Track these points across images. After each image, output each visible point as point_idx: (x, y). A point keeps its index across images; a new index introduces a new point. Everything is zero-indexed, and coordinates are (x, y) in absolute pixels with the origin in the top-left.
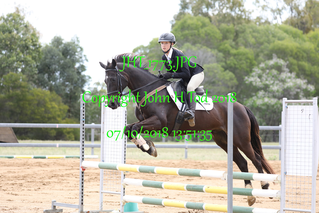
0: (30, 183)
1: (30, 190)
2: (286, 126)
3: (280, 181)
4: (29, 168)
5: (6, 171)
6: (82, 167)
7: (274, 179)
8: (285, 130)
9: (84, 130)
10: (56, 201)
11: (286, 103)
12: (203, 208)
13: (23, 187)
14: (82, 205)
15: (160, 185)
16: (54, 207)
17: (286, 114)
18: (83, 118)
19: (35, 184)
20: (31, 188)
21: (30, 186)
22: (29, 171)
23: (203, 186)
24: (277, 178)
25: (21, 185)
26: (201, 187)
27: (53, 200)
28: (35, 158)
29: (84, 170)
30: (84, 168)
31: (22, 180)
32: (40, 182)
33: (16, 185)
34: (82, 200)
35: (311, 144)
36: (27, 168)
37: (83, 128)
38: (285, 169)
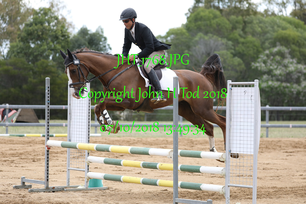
0: (22, 160)
1: (17, 167)
2: (230, 107)
3: (225, 159)
4: (31, 145)
5: (8, 149)
6: (47, 146)
7: (220, 157)
8: (230, 111)
9: (49, 112)
10: (25, 178)
11: (230, 85)
12: (157, 184)
13: (13, 164)
14: (48, 181)
15: (119, 162)
17: (231, 96)
18: (48, 100)
19: (25, 161)
20: (19, 165)
21: (20, 163)
22: (29, 149)
23: (157, 164)
24: (222, 156)
25: (12, 162)
26: (155, 165)
27: (22, 177)
28: (44, 136)
29: (49, 148)
30: (49, 147)
31: (16, 156)
32: (32, 158)
33: (7, 162)
34: (48, 177)
35: (253, 124)
36: (30, 145)
37: (48, 110)
38: (230, 147)
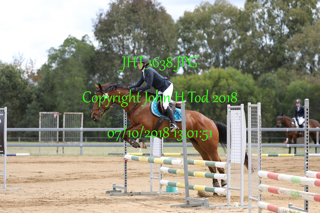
11: (229, 108)
12: (194, 188)
16: (114, 189)
17: (230, 117)
18: (125, 122)
26: (193, 173)
28: (269, 156)
29: (126, 161)
38: (230, 158)
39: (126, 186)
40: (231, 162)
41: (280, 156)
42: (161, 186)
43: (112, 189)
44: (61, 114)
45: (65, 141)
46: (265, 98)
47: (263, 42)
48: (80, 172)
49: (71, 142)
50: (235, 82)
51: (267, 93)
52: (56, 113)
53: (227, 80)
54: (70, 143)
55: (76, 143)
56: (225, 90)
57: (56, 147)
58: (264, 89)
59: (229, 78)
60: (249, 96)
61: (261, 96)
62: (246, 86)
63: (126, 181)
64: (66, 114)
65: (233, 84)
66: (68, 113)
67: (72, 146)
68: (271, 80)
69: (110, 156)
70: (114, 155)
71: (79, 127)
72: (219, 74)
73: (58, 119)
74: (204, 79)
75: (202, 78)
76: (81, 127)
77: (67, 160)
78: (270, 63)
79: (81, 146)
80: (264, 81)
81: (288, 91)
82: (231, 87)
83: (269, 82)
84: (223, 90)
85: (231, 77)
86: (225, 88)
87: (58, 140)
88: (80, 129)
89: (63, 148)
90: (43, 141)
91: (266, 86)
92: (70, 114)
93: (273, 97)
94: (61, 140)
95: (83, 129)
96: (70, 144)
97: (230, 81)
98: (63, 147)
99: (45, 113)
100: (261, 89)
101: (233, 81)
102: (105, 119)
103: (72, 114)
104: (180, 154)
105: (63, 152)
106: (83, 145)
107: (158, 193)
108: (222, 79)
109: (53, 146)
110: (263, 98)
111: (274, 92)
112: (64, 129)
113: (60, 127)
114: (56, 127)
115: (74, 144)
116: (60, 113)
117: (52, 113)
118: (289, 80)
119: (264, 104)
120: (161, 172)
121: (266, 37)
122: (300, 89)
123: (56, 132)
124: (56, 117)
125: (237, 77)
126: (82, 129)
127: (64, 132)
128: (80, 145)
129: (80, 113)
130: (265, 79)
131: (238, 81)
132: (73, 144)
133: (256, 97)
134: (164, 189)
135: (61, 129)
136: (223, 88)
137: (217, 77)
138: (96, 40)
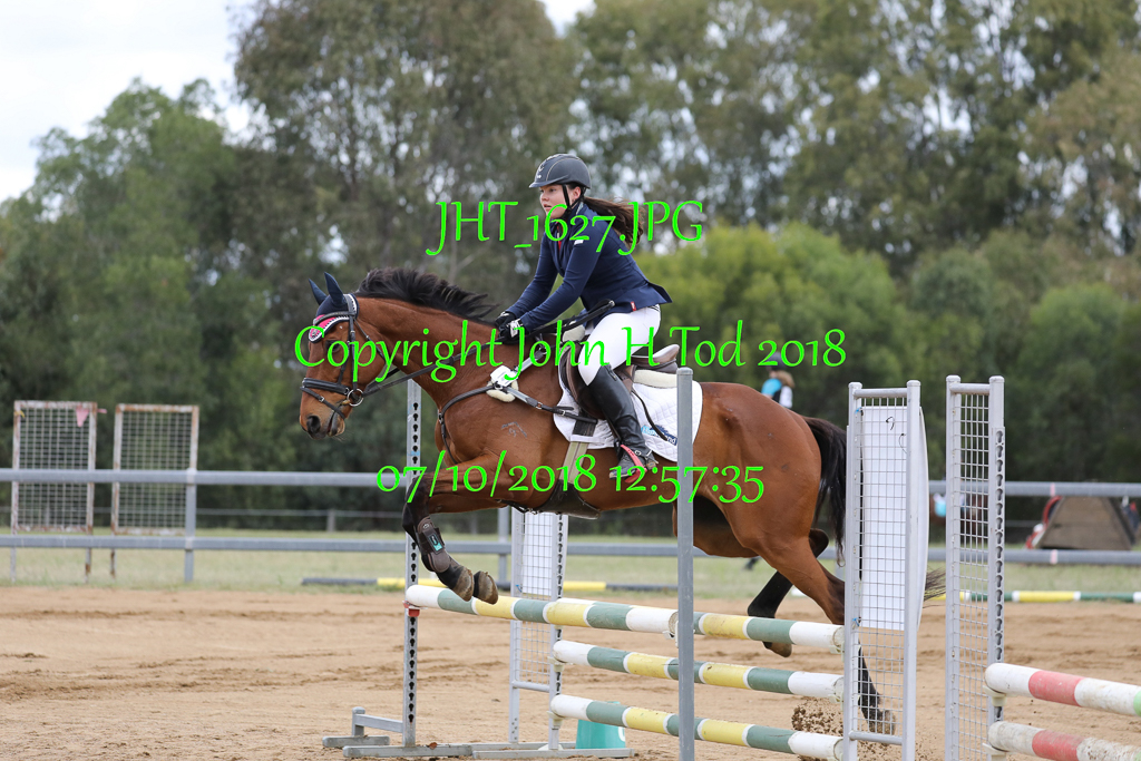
6: (407, 604)
10: (363, 712)
11: (857, 397)
12: (700, 734)
14: (411, 721)
15: (619, 661)
16: (359, 729)
18: (415, 448)
24: (834, 636)
27: (355, 708)
29: (414, 612)
30: (413, 608)
34: (411, 707)
39: (411, 717)
40: (864, 624)
41: (1021, 602)
42: (556, 720)
43: (349, 733)
44: (104, 411)
45: (121, 525)
46: (937, 354)
47: (926, 120)
48: (199, 655)
49: (147, 530)
50: (812, 286)
51: (946, 332)
52: (85, 405)
53: (778, 277)
54: (144, 534)
55: (165, 533)
56: (772, 320)
57: (82, 553)
58: (934, 318)
59: (789, 271)
60: (871, 346)
61: (922, 347)
62: (860, 304)
63: (412, 695)
64: (126, 413)
65: (806, 294)
66: (137, 407)
67: (151, 546)
68: (964, 280)
69: (310, 588)
70: (326, 588)
71: (179, 468)
72: (749, 253)
73: (93, 432)
74: (686, 275)
75: (675, 267)
76: (187, 467)
77: (131, 605)
78: (955, 206)
79: (188, 546)
80: (933, 284)
81: (1034, 327)
82: (797, 308)
83: (955, 290)
84: (765, 321)
85: (798, 265)
86: (769, 309)
87: (90, 519)
88: (185, 477)
89: (113, 555)
90: (27, 523)
91: (944, 305)
92: (142, 413)
93: (973, 352)
94: (103, 520)
95: (196, 477)
96: (144, 538)
97: (793, 283)
98: (113, 549)
99: (39, 405)
100: (922, 317)
101: (805, 281)
102: (269, 435)
103: (149, 413)
104: (601, 585)
105: (113, 572)
106: (195, 542)
107: (540, 749)
108: (757, 275)
109: (71, 545)
110: (928, 353)
111: (975, 332)
112: (116, 475)
113: (99, 466)
114: (85, 466)
115: (160, 539)
116: (99, 407)
117: (66, 405)
118: (1036, 281)
119: (933, 378)
120: (558, 663)
121: (936, 99)
122: (1086, 320)
123: (85, 486)
124: (86, 422)
125: (822, 267)
126: (192, 474)
127: (116, 489)
128: (184, 542)
129: (184, 409)
130: (941, 274)
131: (827, 281)
132: (155, 538)
133: (899, 351)
134: (569, 732)
135: (104, 475)
136: (763, 313)
137: (738, 264)
138: (238, 99)
